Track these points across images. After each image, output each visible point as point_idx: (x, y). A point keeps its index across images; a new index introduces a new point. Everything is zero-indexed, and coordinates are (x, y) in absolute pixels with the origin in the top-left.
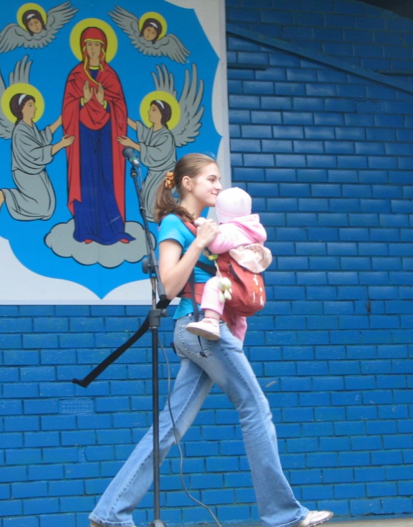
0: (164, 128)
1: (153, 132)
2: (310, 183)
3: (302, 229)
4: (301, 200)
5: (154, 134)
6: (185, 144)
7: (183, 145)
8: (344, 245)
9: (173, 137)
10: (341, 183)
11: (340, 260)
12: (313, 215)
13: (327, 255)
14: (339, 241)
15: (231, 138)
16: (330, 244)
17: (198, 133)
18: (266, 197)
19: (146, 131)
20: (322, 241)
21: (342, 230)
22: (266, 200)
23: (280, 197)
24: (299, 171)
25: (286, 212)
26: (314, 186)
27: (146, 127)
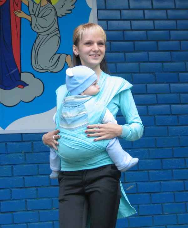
0: (49, 3)
1: (40, 7)
2: (157, 40)
3: (151, 74)
4: (150, 53)
5: (41, 9)
6: (65, 14)
7: (62, 16)
8: (182, 85)
9: (55, 10)
10: (180, 40)
11: (180, 96)
12: (160, 64)
13: (170, 93)
14: (179, 82)
15: (98, 10)
16: (172, 85)
17: (74, 6)
18: (125, 52)
19: (35, 6)
20: (167, 83)
21: (181, 74)
22: (125, 54)
23: (135, 51)
24: (149, 32)
25: (139, 62)
26: (160, 43)
27: (35, 3)
